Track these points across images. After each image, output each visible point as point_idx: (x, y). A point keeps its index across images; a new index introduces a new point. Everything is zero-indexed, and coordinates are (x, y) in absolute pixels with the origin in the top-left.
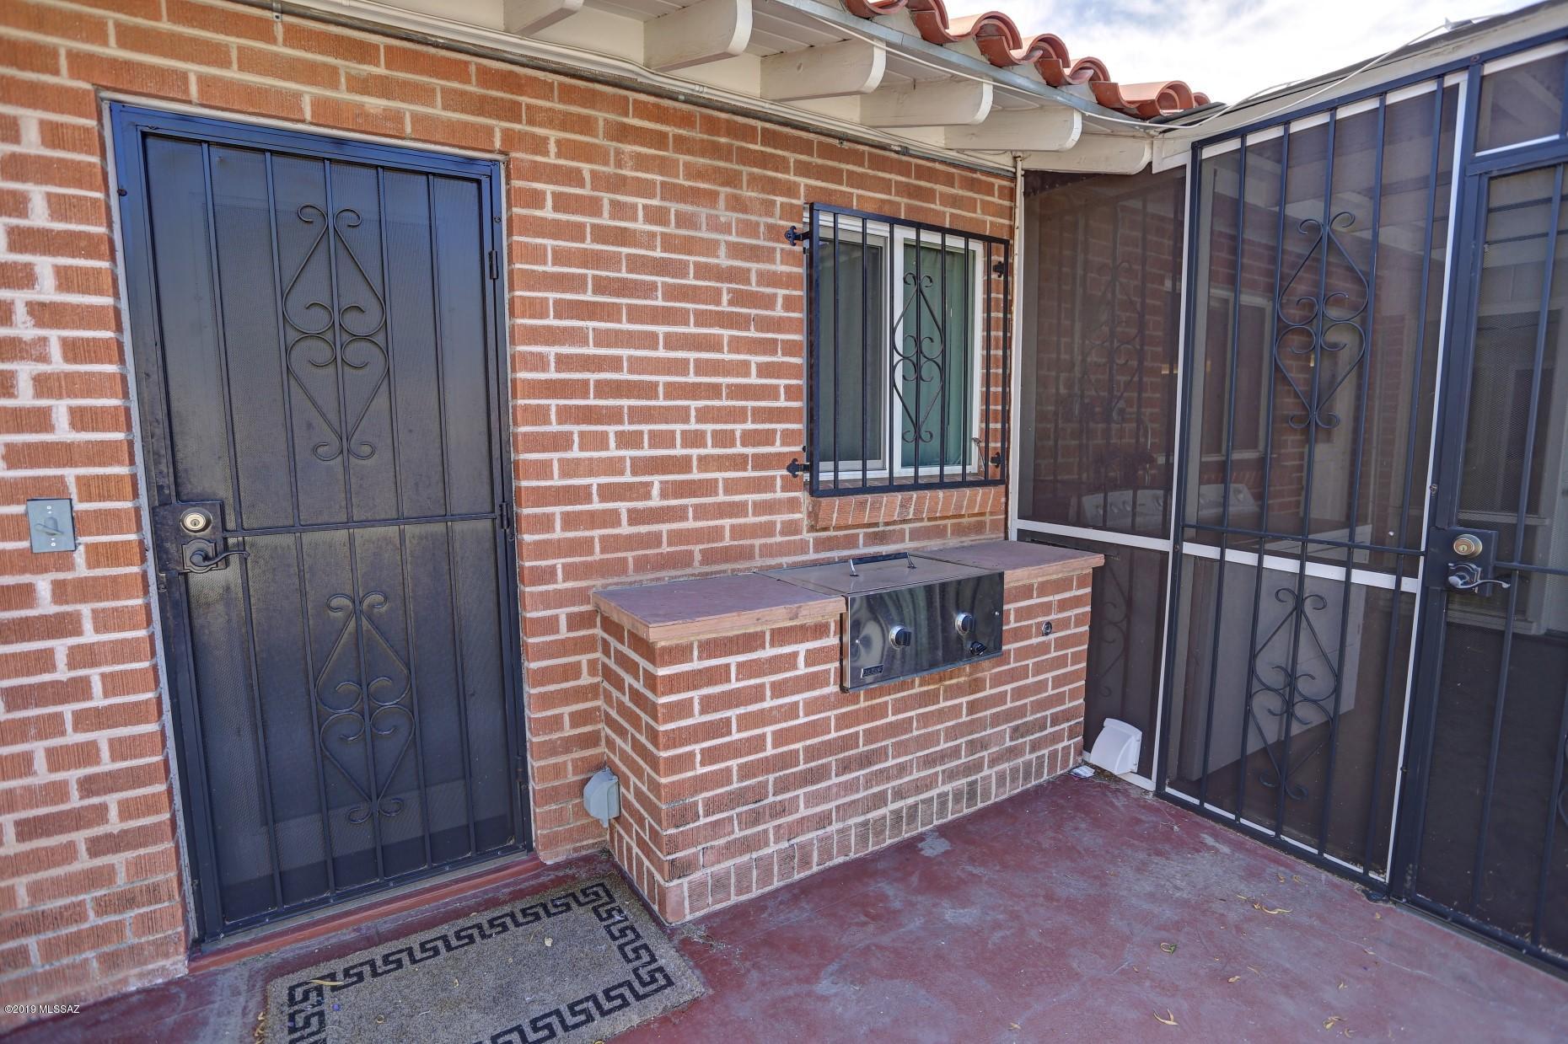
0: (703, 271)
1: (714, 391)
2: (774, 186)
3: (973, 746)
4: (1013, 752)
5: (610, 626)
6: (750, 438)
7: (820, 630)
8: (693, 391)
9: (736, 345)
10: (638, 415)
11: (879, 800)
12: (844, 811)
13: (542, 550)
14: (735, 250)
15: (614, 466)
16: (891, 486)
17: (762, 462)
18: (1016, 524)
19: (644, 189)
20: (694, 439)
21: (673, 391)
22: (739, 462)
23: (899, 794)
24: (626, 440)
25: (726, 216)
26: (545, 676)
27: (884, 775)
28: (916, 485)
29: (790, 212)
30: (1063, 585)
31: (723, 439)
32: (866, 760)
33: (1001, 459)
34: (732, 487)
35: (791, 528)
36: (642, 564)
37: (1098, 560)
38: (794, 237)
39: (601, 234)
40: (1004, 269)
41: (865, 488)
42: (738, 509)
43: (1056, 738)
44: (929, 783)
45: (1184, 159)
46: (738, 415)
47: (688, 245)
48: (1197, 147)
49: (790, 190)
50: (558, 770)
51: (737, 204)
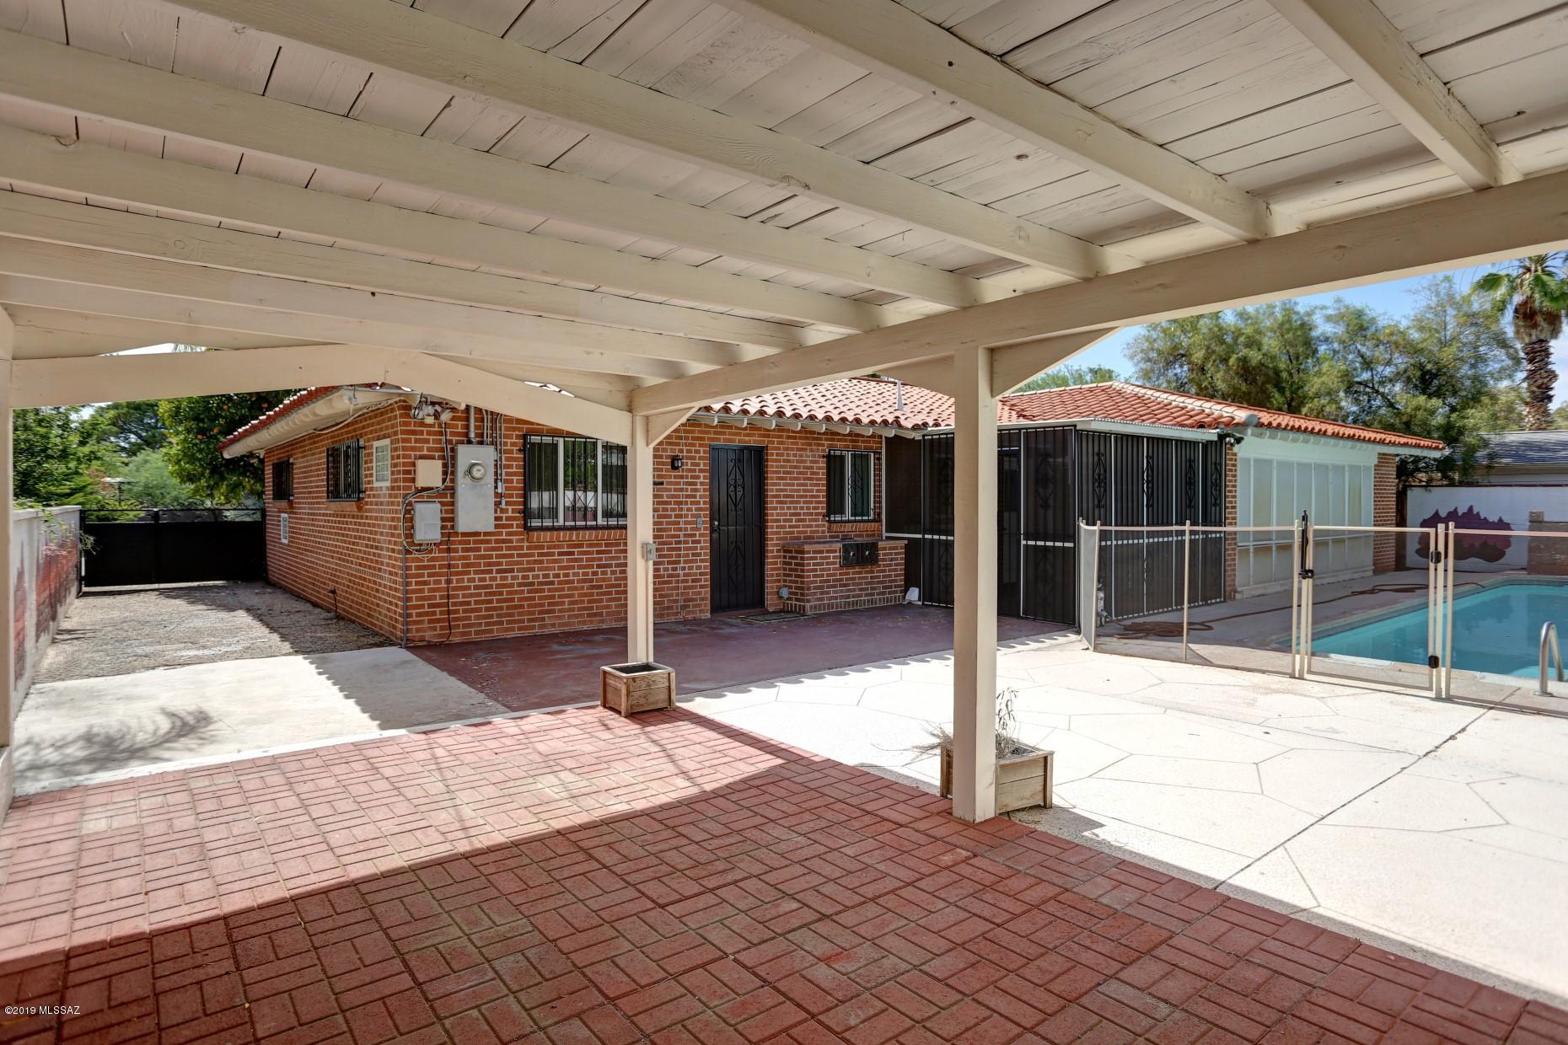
0: (804, 467)
1: (806, 496)
2: (819, 445)
3: (872, 589)
4: (884, 593)
5: (785, 551)
6: (814, 508)
7: (835, 551)
8: (802, 497)
9: (811, 485)
10: (791, 502)
11: (848, 597)
12: (842, 597)
13: (772, 533)
14: (811, 462)
15: (785, 514)
16: (849, 521)
17: (817, 514)
18: (885, 534)
19: (793, 449)
20: (802, 508)
21: (798, 497)
22: (811, 514)
23: (854, 597)
24: (789, 508)
25: (809, 453)
26: (772, 563)
27: (850, 590)
28: (854, 521)
29: (824, 451)
30: (896, 548)
31: (808, 508)
32: (846, 585)
33: (879, 514)
34: (810, 520)
35: (823, 532)
36: (791, 538)
37: (906, 542)
38: (823, 457)
39: (785, 461)
40: (879, 459)
41: (842, 522)
42: (811, 526)
43: (896, 592)
44: (860, 596)
45: (921, 438)
46: (811, 502)
47: (802, 461)
48: (924, 436)
49: (823, 445)
50: (772, 587)
51: (811, 450)
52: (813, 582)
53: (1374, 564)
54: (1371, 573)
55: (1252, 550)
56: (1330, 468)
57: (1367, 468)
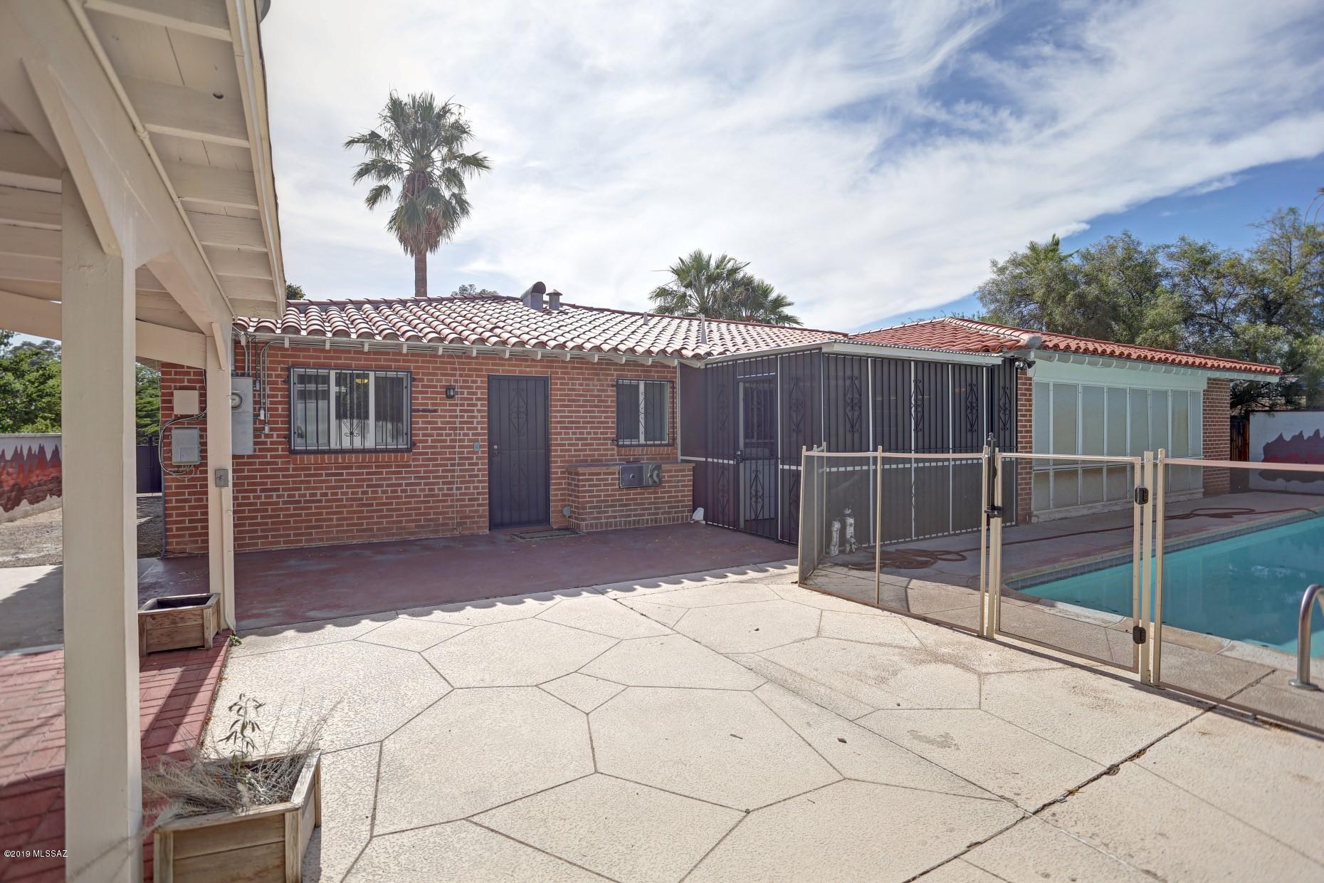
0: (591, 396)
1: (593, 422)
2: (608, 375)
3: (656, 508)
4: (669, 513)
5: (570, 473)
6: (601, 433)
7: (614, 474)
8: (588, 423)
9: (599, 412)
10: (577, 428)
11: (629, 516)
12: (621, 516)
13: (556, 456)
14: (598, 390)
15: (570, 439)
16: (639, 445)
17: (605, 439)
18: (680, 458)
19: (578, 379)
20: (589, 433)
21: (584, 422)
22: (600, 439)
23: (635, 516)
24: (574, 433)
25: (596, 383)
26: (556, 484)
27: (631, 510)
28: (646, 445)
29: (612, 380)
30: (683, 470)
31: (596, 433)
32: (625, 505)
33: (674, 439)
34: (597, 445)
35: (613, 455)
36: (576, 461)
37: (694, 465)
38: (613, 386)
39: (569, 390)
40: (673, 388)
41: (631, 446)
42: (599, 450)
43: (683, 512)
44: (643, 515)
45: (704, 367)
46: (599, 428)
47: (588, 390)
48: (706, 365)
49: (612, 375)
50: (557, 506)
51: (599, 380)
52: (589, 502)
53: (1204, 487)
54: (1201, 495)
55: (1051, 474)
56: (1149, 392)
57: (1194, 394)
